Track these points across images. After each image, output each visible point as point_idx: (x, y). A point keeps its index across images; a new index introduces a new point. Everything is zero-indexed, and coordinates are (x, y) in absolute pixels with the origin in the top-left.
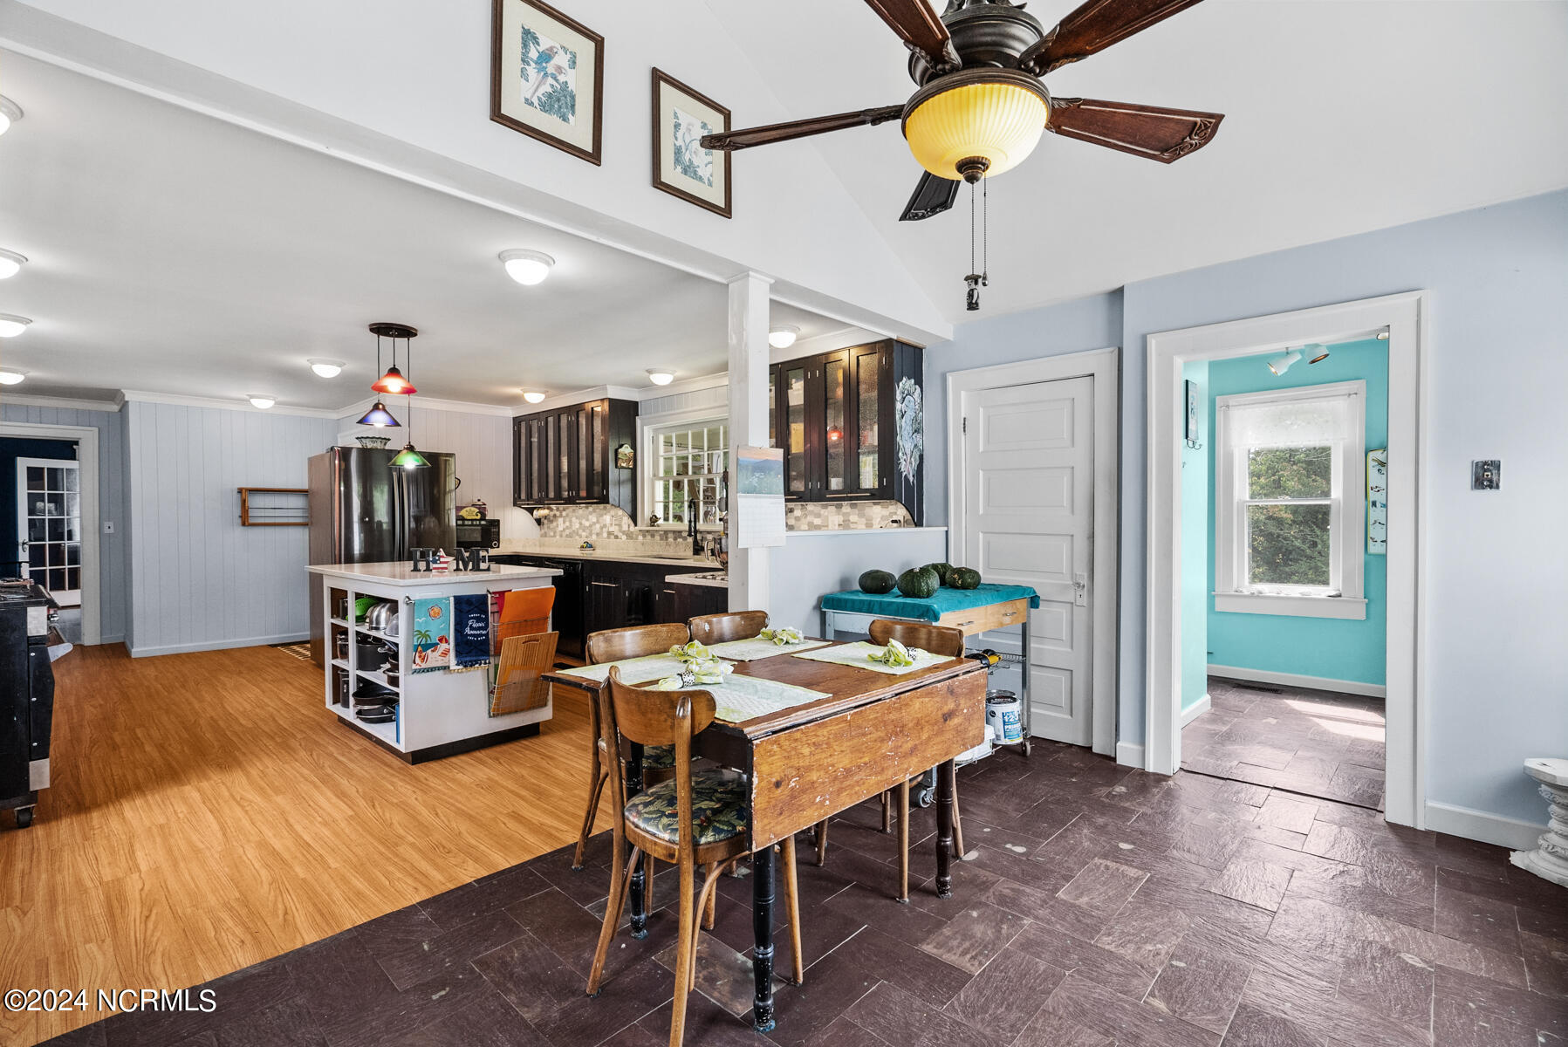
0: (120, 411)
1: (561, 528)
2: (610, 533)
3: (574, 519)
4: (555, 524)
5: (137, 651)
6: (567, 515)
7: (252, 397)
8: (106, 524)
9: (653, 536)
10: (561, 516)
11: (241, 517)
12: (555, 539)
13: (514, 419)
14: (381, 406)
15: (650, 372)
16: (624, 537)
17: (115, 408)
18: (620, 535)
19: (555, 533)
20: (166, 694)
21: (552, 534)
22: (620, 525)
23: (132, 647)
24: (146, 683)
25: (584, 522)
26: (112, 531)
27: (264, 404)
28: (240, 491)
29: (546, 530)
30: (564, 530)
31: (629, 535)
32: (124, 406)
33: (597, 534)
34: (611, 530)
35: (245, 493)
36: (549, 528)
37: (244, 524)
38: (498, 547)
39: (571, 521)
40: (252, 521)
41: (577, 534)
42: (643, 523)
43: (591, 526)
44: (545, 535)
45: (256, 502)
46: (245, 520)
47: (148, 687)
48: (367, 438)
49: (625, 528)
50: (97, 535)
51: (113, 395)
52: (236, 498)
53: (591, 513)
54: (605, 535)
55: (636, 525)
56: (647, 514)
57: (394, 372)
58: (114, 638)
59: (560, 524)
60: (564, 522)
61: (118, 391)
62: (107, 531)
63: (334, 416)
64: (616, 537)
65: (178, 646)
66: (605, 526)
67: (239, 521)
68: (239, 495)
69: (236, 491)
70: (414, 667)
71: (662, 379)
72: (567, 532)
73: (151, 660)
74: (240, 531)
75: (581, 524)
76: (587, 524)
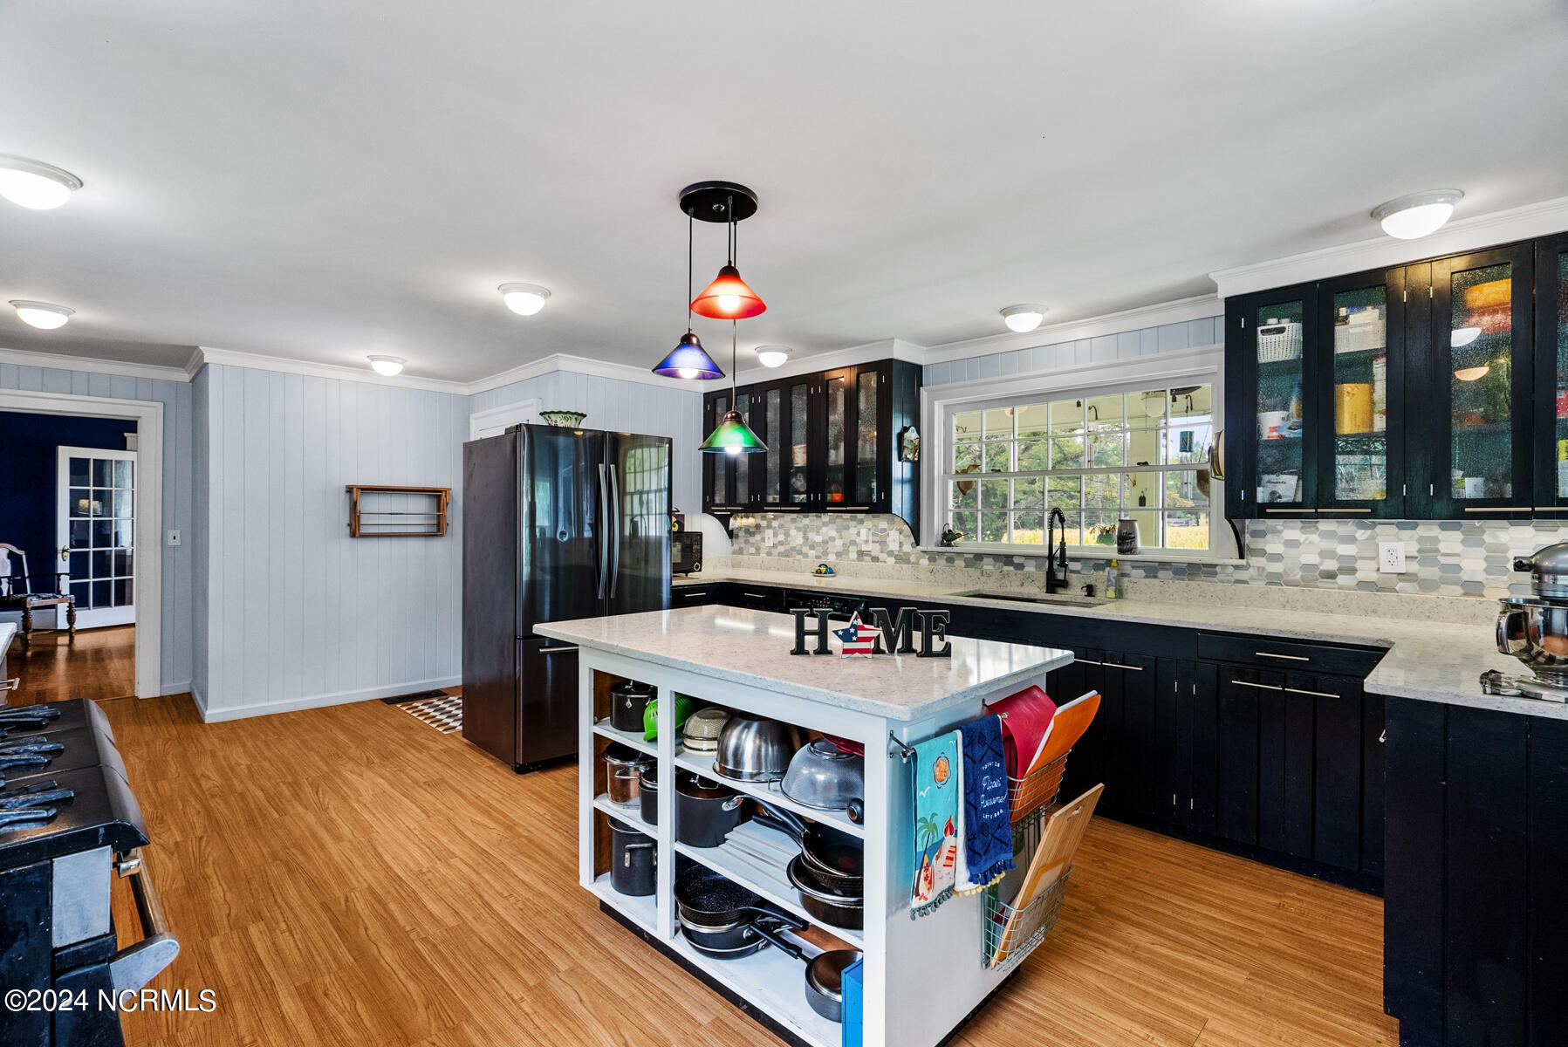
0: (193, 381)
1: (769, 543)
2: (861, 554)
3: (793, 532)
4: (758, 537)
5: (214, 713)
6: (781, 526)
7: (373, 358)
8: (171, 533)
9: (950, 560)
10: (769, 527)
11: (349, 525)
12: (758, 559)
13: (706, 395)
14: (694, 340)
15: (1006, 312)
16: (891, 561)
17: (185, 377)
18: (882, 556)
19: (758, 549)
20: (276, 815)
21: (752, 550)
22: (883, 543)
23: (207, 709)
24: (239, 788)
25: (811, 535)
26: (178, 542)
27: (388, 369)
28: (350, 490)
29: (743, 545)
30: (775, 546)
31: (902, 558)
32: (203, 368)
33: (838, 554)
34: (864, 548)
35: (354, 493)
36: (746, 542)
37: (353, 535)
38: (700, 570)
39: (787, 534)
40: (364, 530)
41: (800, 552)
42: (930, 541)
43: (825, 542)
44: (740, 552)
45: (368, 504)
46: (355, 530)
47: (242, 796)
48: (559, 412)
49: (894, 546)
50: (159, 548)
51: (185, 357)
52: (342, 501)
53: (825, 524)
54: (853, 555)
55: (917, 543)
56: (938, 529)
57: (729, 273)
58: (178, 687)
59: (769, 538)
60: (775, 535)
61: (196, 347)
62: (171, 542)
63: (465, 390)
64: (875, 559)
65: (267, 704)
66: (853, 543)
67: (347, 530)
68: (348, 495)
69: (345, 489)
70: (916, 903)
71: (1022, 323)
72: (781, 549)
73: (232, 727)
74: (348, 544)
75: (806, 538)
76: (818, 539)
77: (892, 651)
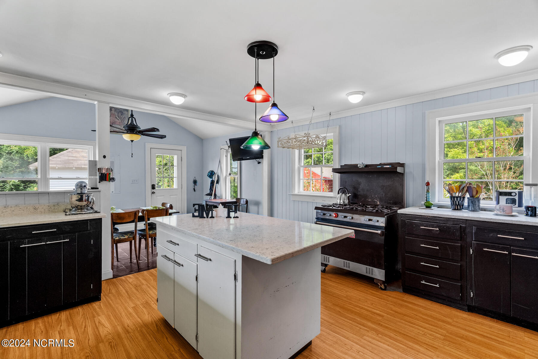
77: (207, 217)
